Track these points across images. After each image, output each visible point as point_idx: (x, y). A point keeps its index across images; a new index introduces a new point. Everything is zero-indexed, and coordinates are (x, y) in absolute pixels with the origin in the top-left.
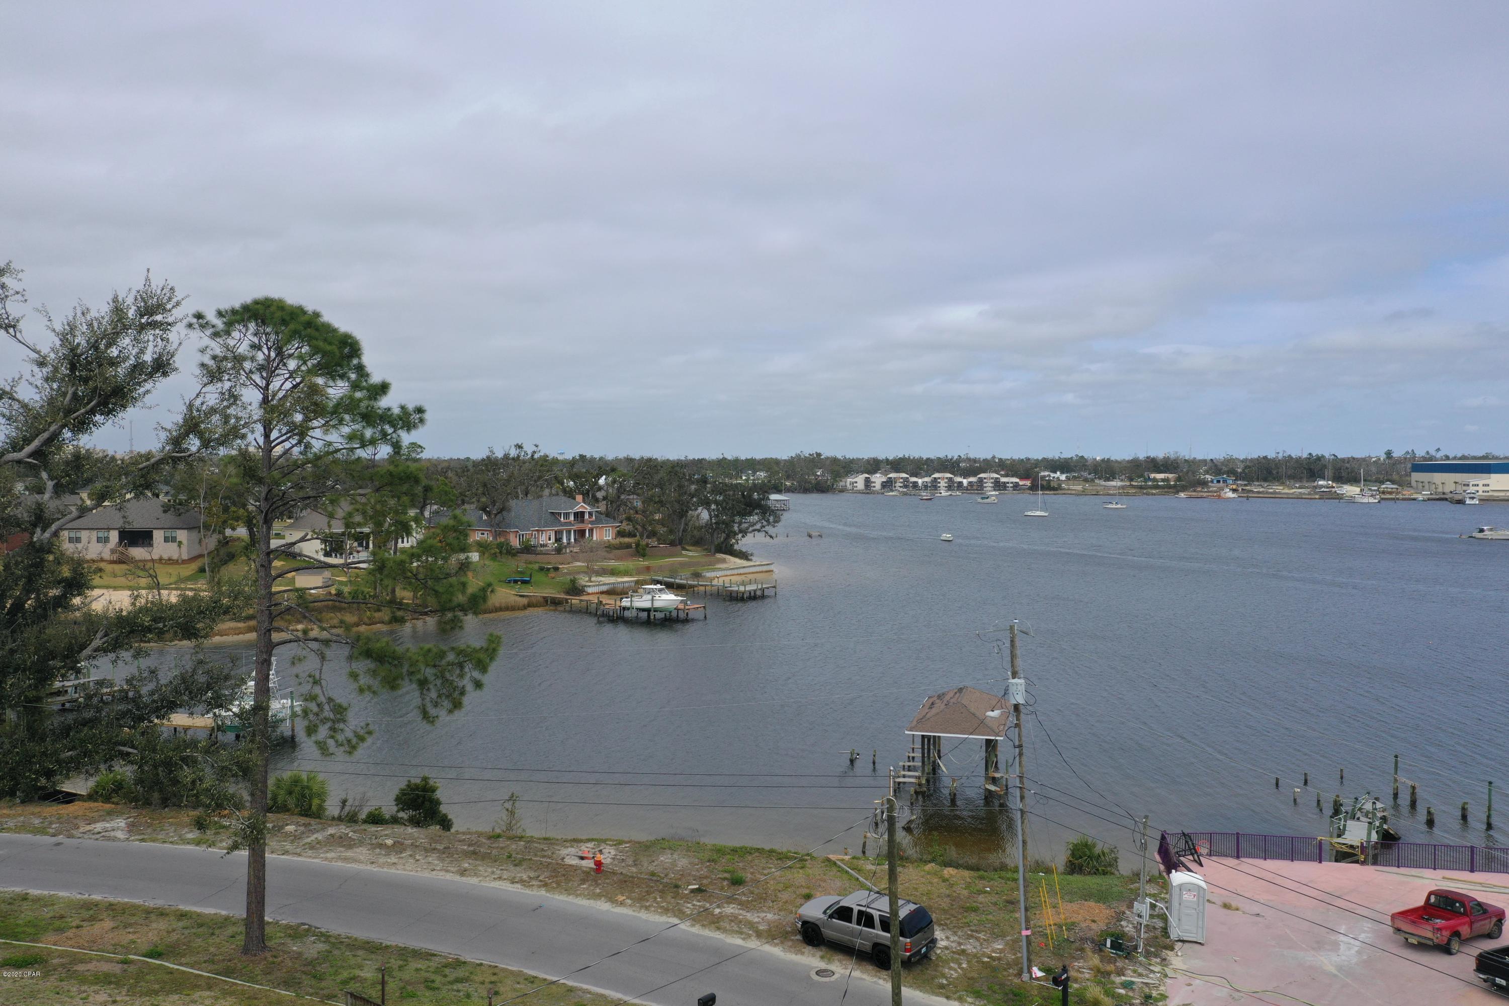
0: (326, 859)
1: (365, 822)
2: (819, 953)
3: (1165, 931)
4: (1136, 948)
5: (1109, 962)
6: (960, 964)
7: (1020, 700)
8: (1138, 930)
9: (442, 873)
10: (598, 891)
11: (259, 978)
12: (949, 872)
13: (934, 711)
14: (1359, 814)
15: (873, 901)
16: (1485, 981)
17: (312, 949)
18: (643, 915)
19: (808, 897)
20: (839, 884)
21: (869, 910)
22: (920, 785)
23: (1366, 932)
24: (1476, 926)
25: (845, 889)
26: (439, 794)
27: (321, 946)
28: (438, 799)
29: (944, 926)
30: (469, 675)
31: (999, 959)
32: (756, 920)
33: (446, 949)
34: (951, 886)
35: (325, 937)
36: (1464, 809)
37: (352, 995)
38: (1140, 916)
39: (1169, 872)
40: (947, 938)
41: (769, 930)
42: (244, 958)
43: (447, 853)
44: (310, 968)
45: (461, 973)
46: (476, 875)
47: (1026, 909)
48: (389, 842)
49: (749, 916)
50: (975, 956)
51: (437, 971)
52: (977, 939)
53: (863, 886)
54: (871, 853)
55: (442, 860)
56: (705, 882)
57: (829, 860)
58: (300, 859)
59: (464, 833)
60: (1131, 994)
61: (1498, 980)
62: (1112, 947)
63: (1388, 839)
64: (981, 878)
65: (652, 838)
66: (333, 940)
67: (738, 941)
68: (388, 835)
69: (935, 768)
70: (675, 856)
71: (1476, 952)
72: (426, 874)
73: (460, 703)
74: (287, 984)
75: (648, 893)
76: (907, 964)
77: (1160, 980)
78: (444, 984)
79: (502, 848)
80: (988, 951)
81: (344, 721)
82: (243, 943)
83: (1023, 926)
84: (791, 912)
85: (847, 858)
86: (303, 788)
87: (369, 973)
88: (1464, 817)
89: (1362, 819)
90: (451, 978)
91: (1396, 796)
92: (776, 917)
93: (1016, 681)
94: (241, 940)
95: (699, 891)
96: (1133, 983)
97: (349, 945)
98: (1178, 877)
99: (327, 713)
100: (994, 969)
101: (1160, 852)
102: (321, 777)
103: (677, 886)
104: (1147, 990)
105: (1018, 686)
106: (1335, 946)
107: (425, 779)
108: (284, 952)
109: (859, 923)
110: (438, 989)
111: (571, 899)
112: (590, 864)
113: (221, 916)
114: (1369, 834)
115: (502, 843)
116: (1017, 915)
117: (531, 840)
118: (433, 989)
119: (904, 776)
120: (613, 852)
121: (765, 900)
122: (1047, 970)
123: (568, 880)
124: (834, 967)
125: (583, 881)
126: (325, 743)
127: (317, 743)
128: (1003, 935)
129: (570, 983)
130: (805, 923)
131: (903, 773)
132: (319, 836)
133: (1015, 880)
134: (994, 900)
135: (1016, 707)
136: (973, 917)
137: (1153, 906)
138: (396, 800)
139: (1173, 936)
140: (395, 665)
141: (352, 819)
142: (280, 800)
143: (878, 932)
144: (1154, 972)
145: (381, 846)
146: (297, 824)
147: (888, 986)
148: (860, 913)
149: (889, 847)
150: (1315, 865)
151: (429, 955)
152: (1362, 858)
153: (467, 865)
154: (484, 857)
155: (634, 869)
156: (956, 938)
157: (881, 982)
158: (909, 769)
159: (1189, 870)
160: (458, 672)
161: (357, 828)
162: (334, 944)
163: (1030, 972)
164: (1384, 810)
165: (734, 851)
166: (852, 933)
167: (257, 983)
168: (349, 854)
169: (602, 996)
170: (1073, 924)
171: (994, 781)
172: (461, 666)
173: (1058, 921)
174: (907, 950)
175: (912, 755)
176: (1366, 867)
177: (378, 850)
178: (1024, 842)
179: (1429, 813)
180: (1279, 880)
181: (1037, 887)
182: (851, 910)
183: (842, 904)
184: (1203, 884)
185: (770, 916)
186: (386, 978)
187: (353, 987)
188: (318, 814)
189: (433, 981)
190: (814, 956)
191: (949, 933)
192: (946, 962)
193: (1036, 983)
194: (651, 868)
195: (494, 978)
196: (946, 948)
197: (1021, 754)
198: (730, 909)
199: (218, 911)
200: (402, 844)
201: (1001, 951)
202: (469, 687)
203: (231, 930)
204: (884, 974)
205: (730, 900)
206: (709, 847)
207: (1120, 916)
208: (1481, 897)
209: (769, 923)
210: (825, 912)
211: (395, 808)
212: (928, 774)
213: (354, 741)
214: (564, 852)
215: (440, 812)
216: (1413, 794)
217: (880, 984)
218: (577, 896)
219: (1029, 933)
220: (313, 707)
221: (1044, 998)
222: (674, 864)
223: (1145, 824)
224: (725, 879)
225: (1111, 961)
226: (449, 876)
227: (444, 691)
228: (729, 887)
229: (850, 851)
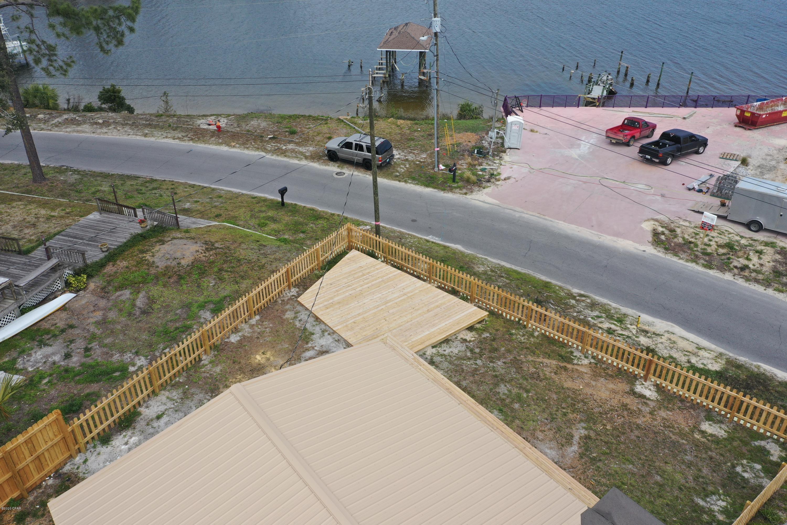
0: (67, 132)
1: (84, 111)
2: (337, 165)
3: (503, 144)
4: (488, 152)
5: (475, 160)
6: (405, 165)
7: (438, 30)
8: (490, 144)
9: (134, 136)
10: (220, 141)
11: (46, 194)
12: (400, 122)
13: (392, 37)
14: (599, 82)
15: (362, 139)
16: (641, 157)
17: (73, 178)
18: (246, 152)
19: (330, 138)
20: (345, 131)
21: (361, 143)
22: (385, 78)
23: (594, 139)
24: (642, 133)
25: (348, 133)
26: (123, 94)
27: (76, 176)
28: (123, 97)
29: (398, 148)
30: (125, 24)
31: (424, 162)
32: (304, 151)
33: (145, 173)
34: (401, 128)
35: (77, 172)
36: (648, 77)
37: (99, 199)
38: (491, 138)
39: (507, 116)
40: (399, 154)
41: (311, 155)
42: (35, 185)
43: (134, 125)
44: (73, 187)
45: (155, 185)
46: (153, 136)
47: (438, 138)
48: (101, 121)
49: (301, 149)
50: (413, 161)
51: (142, 185)
52: (414, 153)
53: (358, 132)
54: (361, 115)
55: (133, 129)
56: (276, 133)
57: (339, 119)
58: (51, 132)
59: (142, 115)
60: (484, 174)
61: (647, 156)
62: (477, 153)
63: (611, 93)
64: (416, 124)
65: (246, 113)
66: (82, 173)
67: (296, 161)
68: (99, 118)
69: (393, 69)
70: (259, 121)
71: (639, 145)
72: (125, 137)
73: (122, 41)
74: (62, 196)
75: (247, 141)
76: (380, 167)
77: (498, 167)
78: (147, 191)
79: (165, 122)
80: (418, 159)
81: (55, 55)
82: (32, 177)
83: (436, 146)
84: (322, 146)
85: (349, 117)
86: (42, 93)
87: (106, 188)
88: (648, 81)
89: (601, 84)
90: (150, 187)
91: (618, 72)
92: (315, 149)
93: (436, 19)
94: (30, 176)
95: (273, 138)
96: (486, 169)
97: (91, 175)
98: (511, 119)
99: (44, 51)
100: (421, 167)
101: (503, 107)
102: (51, 87)
103: (262, 137)
104: (492, 172)
105: (437, 21)
106: (579, 145)
107: (113, 86)
108: (57, 181)
109: (356, 150)
110: (144, 193)
111: (207, 146)
112: (214, 128)
113: (15, 164)
114: (603, 92)
115: (164, 119)
116: (433, 141)
117: (180, 117)
118: (142, 194)
119: (377, 73)
120: (226, 121)
121: (308, 141)
122: (446, 166)
123: (204, 137)
124: (344, 171)
125: (212, 136)
126: (48, 69)
127: (43, 69)
128: (426, 151)
129: (213, 186)
130: (329, 151)
131: (376, 72)
132: (59, 120)
133: (433, 124)
134: (422, 134)
135: (436, 34)
136: (412, 143)
137: (498, 133)
138: (99, 98)
139: (506, 146)
140: (77, 19)
141: (75, 109)
142: (30, 101)
143: (366, 154)
144: (495, 163)
145: (97, 123)
146: (44, 114)
147: (371, 178)
148: (356, 145)
149: (370, 112)
150: (575, 108)
151: (136, 178)
152: (598, 104)
153: (147, 131)
154: (156, 127)
155: (238, 129)
156: (403, 154)
157: (368, 176)
158: (380, 69)
159: (517, 115)
160: (117, 21)
161: (80, 114)
162: (83, 175)
163: (438, 167)
164: (612, 79)
165: (290, 117)
166: (353, 154)
167: (46, 196)
168: (79, 128)
169: (230, 191)
170: (460, 143)
171: (424, 74)
172: (118, 18)
173: (452, 142)
174: (380, 161)
175: (381, 61)
176: (599, 108)
177: (95, 126)
178: (438, 106)
179: (632, 80)
180: (557, 117)
181: (443, 127)
182: (352, 143)
183: (347, 141)
184: (523, 122)
185: (311, 149)
186: (115, 190)
187: (98, 195)
188: (55, 108)
189: (141, 190)
190: (334, 166)
191: (400, 151)
192: (399, 165)
193: (441, 172)
194: (247, 128)
195: (173, 187)
196: (399, 158)
197: (437, 60)
198: (291, 146)
199: (13, 162)
200: (108, 122)
201: (425, 158)
202: (127, 32)
203: (23, 171)
204: (369, 172)
205: (290, 142)
206: (277, 116)
207: (482, 138)
208: (647, 119)
209: (311, 152)
210: (339, 145)
211: (100, 103)
212: (390, 71)
213: (65, 67)
214: (199, 122)
215: (126, 104)
216: (627, 70)
217: (367, 177)
218: (210, 144)
219: (438, 149)
220: (34, 47)
221: (444, 179)
222: (259, 125)
223: (497, 94)
224: (287, 131)
225: (477, 159)
226: (138, 138)
227: (111, 34)
228: (289, 135)
229: (350, 114)
